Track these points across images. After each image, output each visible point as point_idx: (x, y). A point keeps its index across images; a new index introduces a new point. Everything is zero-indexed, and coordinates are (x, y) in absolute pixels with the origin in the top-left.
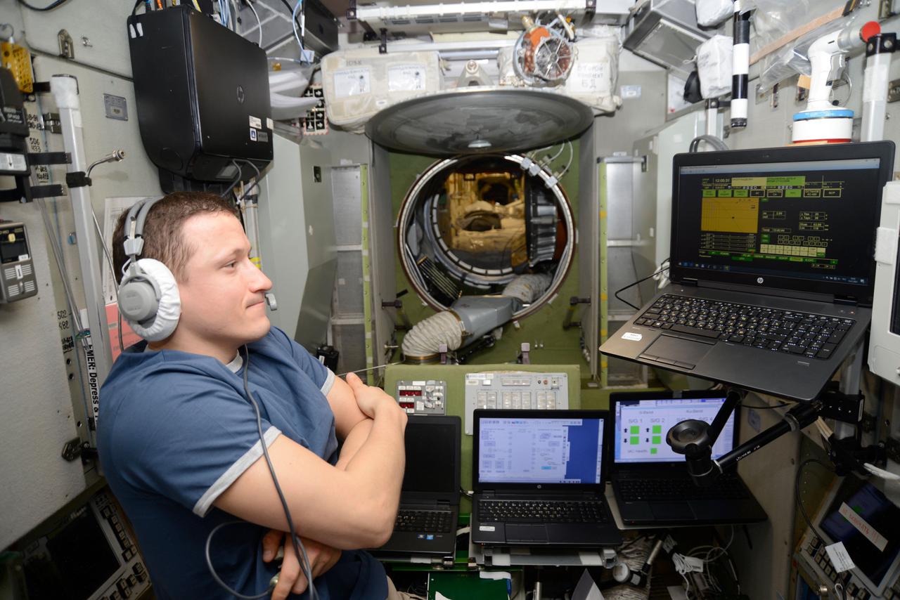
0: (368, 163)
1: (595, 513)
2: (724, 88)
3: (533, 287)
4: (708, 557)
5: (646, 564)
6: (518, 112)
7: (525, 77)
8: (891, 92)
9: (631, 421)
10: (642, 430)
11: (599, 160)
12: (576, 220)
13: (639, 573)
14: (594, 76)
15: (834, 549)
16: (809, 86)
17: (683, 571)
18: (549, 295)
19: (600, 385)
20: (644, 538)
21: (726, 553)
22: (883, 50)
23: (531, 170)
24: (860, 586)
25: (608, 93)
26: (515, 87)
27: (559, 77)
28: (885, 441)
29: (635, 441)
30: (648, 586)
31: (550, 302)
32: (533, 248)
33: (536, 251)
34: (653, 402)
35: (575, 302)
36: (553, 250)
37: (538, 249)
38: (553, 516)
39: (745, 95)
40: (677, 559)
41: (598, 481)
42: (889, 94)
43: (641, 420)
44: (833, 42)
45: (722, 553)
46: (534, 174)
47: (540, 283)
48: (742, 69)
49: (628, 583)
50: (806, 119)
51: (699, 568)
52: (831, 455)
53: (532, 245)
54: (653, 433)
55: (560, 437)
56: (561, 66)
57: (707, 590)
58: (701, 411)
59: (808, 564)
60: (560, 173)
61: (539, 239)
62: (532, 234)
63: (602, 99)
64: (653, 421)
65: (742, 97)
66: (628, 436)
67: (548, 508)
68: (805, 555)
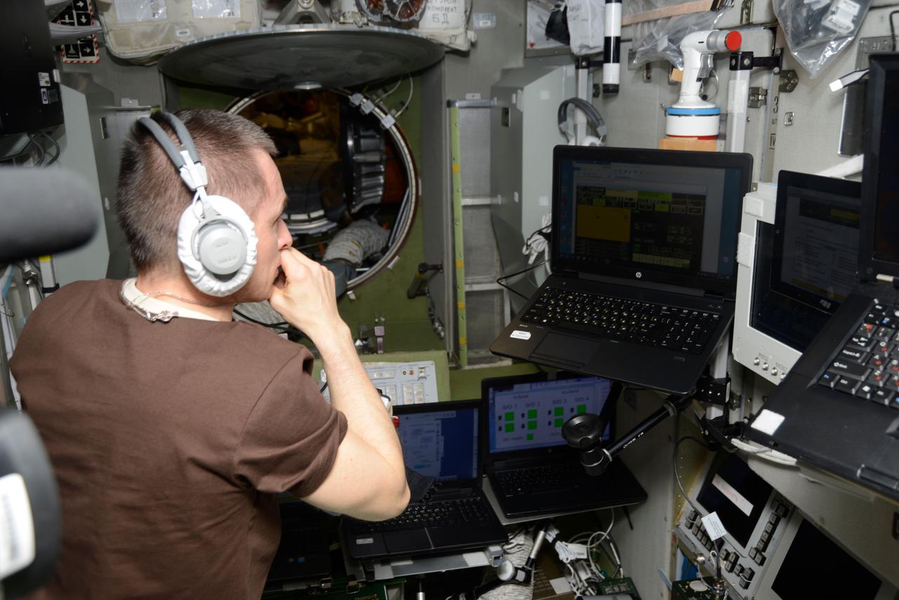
0: (161, 104)
1: (475, 510)
2: (595, 48)
3: (362, 243)
4: (589, 543)
5: (529, 558)
6: (359, 52)
7: (369, 13)
8: (751, 98)
9: (505, 408)
10: (518, 416)
11: (450, 104)
12: (418, 167)
13: (523, 569)
14: (447, 9)
15: (709, 520)
16: (682, 78)
17: (567, 559)
18: (389, 258)
19: (459, 365)
20: (524, 531)
21: (608, 538)
22: (743, 68)
23: (363, 107)
24: (731, 550)
25: (462, 30)
26: (359, 27)
27: (411, 18)
28: (748, 417)
29: (510, 428)
30: (533, 581)
31: (390, 266)
32: (356, 191)
33: (360, 195)
34: (527, 386)
35: (423, 268)
36: (381, 193)
37: (363, 192)
38: (431, 519)
39: (617, 60)
40: (560, 546)
41: (475, 475)
42: (749, 99)
43: (516, 406)
44: (703, 42)
45: (603, 538)
46: (367, 111)
47: (370, 237)
48: (614, 32)
49: (513, 580)
50: (679, 115)
51: (583, 554)
52: (704, 433)
53: (354, 188)
54: (529, 418)
55: (433, 431)
56: (413, 5)
57: (589, 579)
58: (578, 391)
59: (687, 537)
60: (398, 112)
61: (363, 180)
62: (354, 174)
63: (455, 36)
64: (528, 405)
65: (614, 62)
66: (503, 423)
67: (426, 510)
68: (683, 528)
